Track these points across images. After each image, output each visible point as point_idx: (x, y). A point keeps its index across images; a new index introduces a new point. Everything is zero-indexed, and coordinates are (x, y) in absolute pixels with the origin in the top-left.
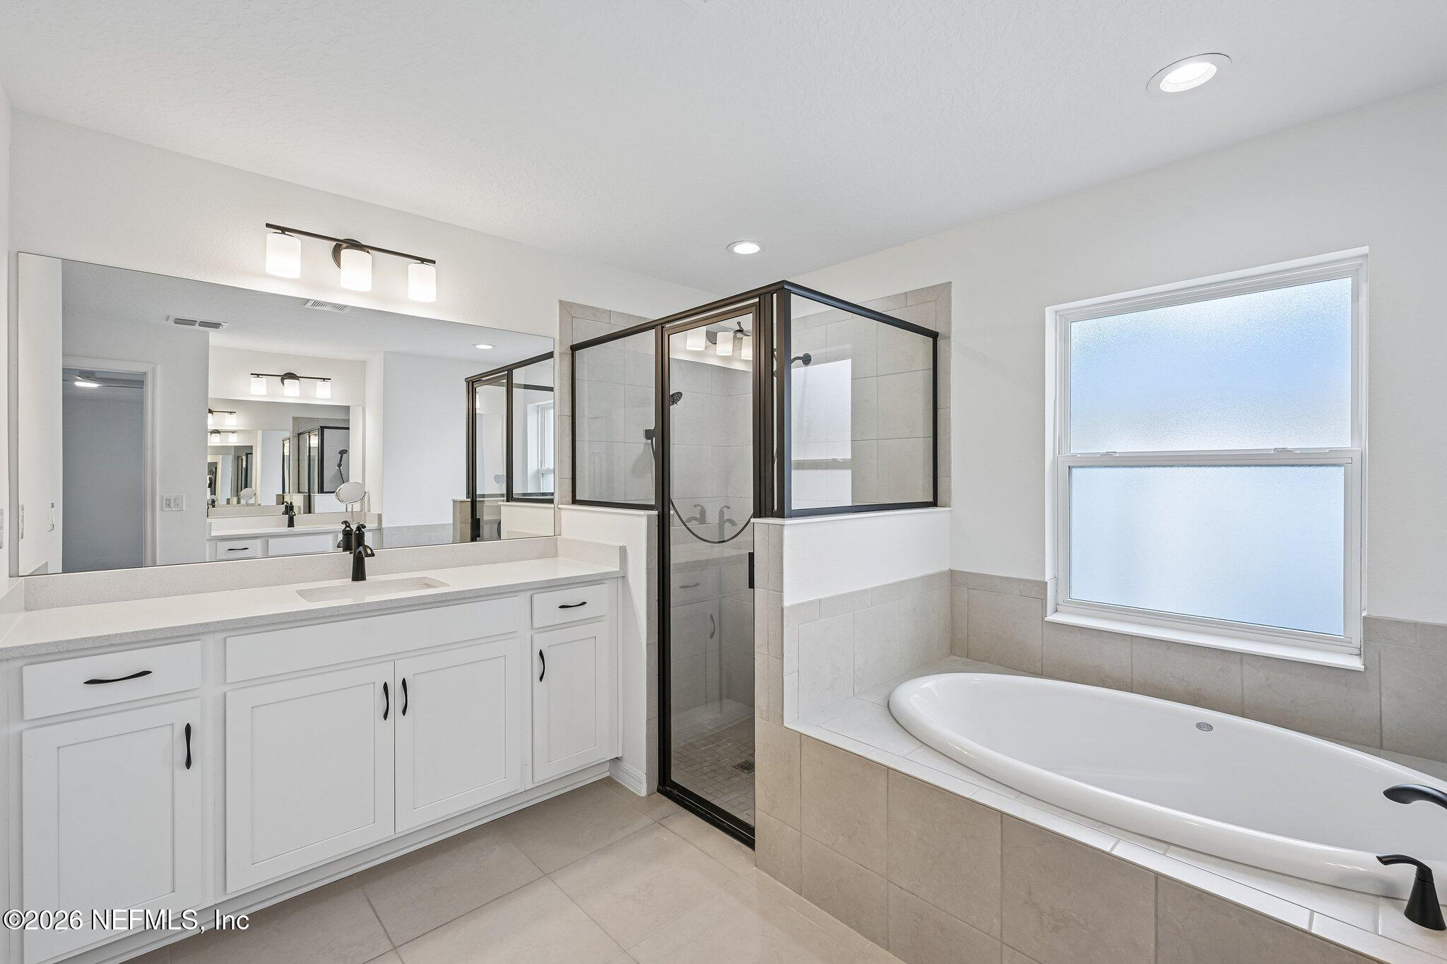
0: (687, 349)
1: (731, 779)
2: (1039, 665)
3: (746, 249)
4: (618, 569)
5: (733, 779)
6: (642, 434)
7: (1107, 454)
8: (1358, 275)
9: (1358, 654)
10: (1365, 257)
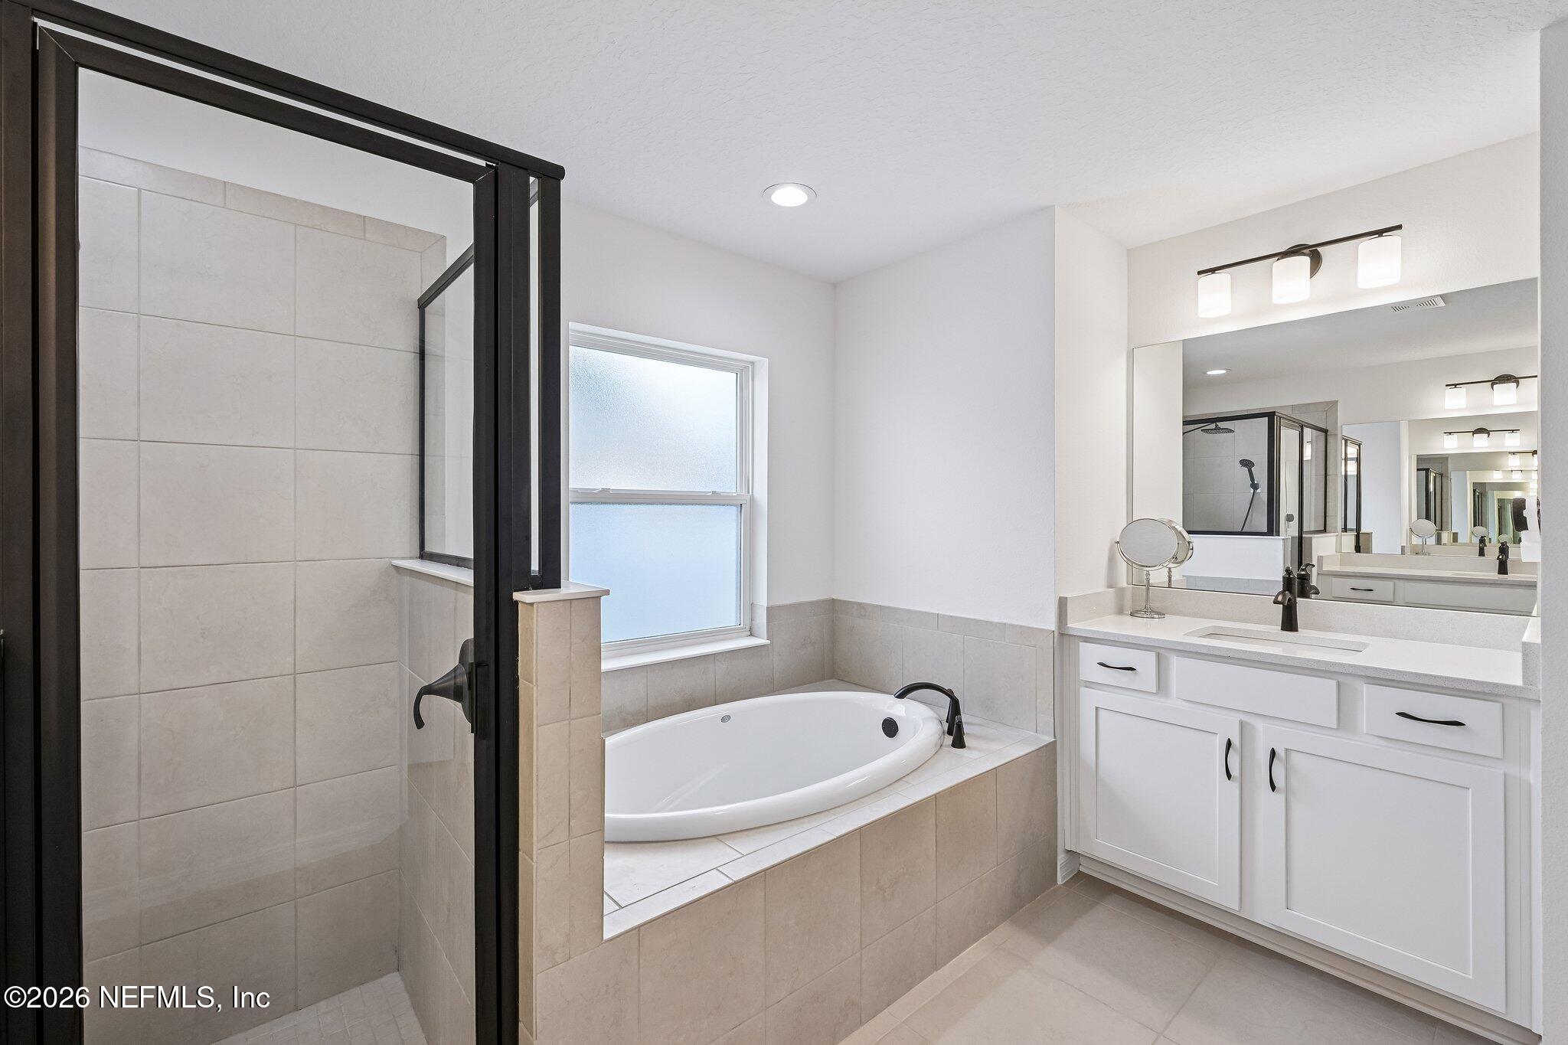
7: (604, 490)
8: (744, 374)
9: (751, 635)
10: (753, 363)
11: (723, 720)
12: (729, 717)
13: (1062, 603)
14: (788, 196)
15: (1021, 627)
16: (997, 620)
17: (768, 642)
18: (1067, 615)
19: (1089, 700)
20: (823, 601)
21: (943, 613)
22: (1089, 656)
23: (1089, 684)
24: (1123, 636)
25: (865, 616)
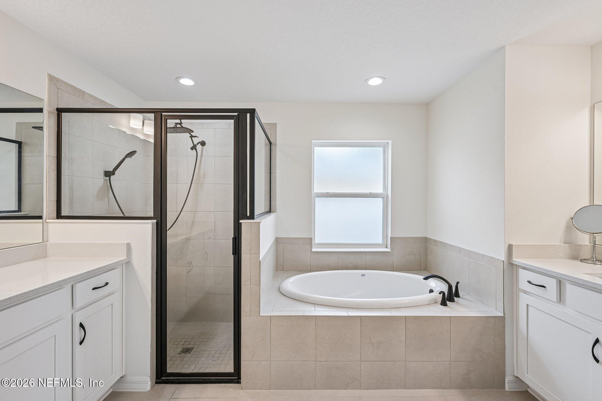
0: (131, 126)
1: (184, 360)
2: (309, 268)
3: (186, 82)
4: (126, 258)
5: (185, 359)
6: (102, 174)
7: (327, 193)
8: (385, 147)
9: (387, 247)
10: (388, 143)
11: (362, 275)
12: (365, 275)
13: (510, 248)
14: (375, 82)
15: (490, 257)
16: (481, 252)
17: (390, 251)
18: (512, 254)
19: (524, 300)
20: (420, 237)
21: (462, 247)
22: (524, 276)
23: (525, 292)
24: (538, 268)
25: (436, 245)
